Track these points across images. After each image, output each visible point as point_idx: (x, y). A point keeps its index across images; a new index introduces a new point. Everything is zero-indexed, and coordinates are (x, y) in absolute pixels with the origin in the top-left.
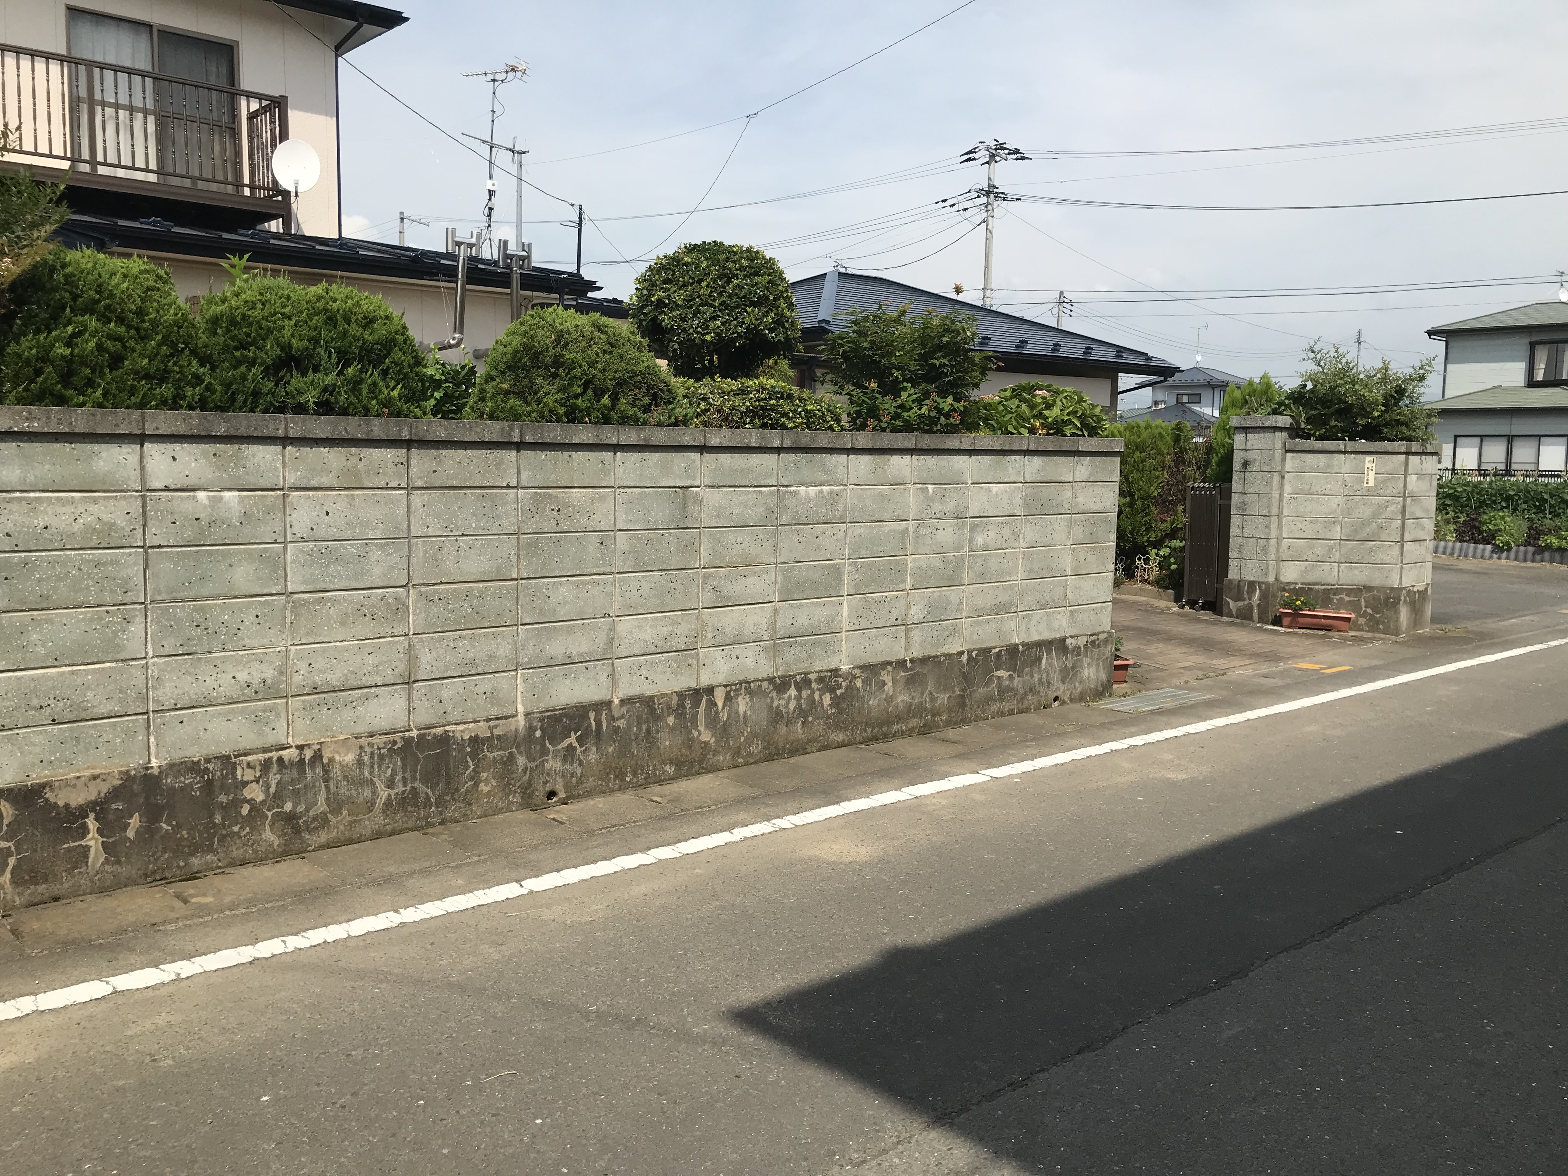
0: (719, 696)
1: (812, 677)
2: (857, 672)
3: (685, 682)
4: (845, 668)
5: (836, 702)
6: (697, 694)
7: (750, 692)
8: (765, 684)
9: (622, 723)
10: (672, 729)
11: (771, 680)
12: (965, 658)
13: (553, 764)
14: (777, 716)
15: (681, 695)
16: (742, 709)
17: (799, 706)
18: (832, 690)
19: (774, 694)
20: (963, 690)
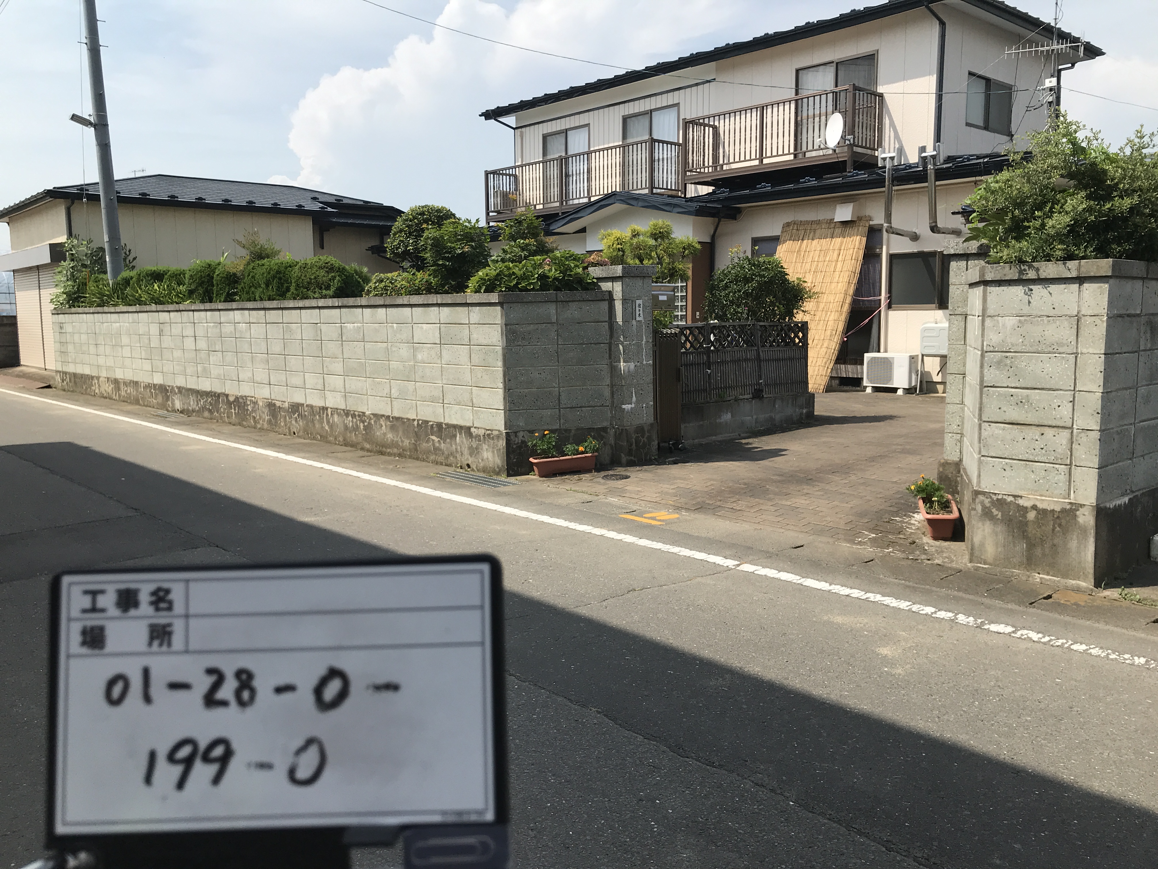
0: (329, 410)
1: (357, 413)
2: (372, 416)
3: (322, 404)
4: (367, 413)
5: (365, 429)
6: (324, 409)
7: (337, 414)
8: (342, 412)
9: (306, 413)
10: (318, 421)
11: (344, 410)
12: (416, 423)
13: (294, 422)
14: (346, 427)
15: (319, 407)
16: (336, 420)
17: (353, 426)
18: (363, 422)
19: (345, 417)
20: (416, 441)
